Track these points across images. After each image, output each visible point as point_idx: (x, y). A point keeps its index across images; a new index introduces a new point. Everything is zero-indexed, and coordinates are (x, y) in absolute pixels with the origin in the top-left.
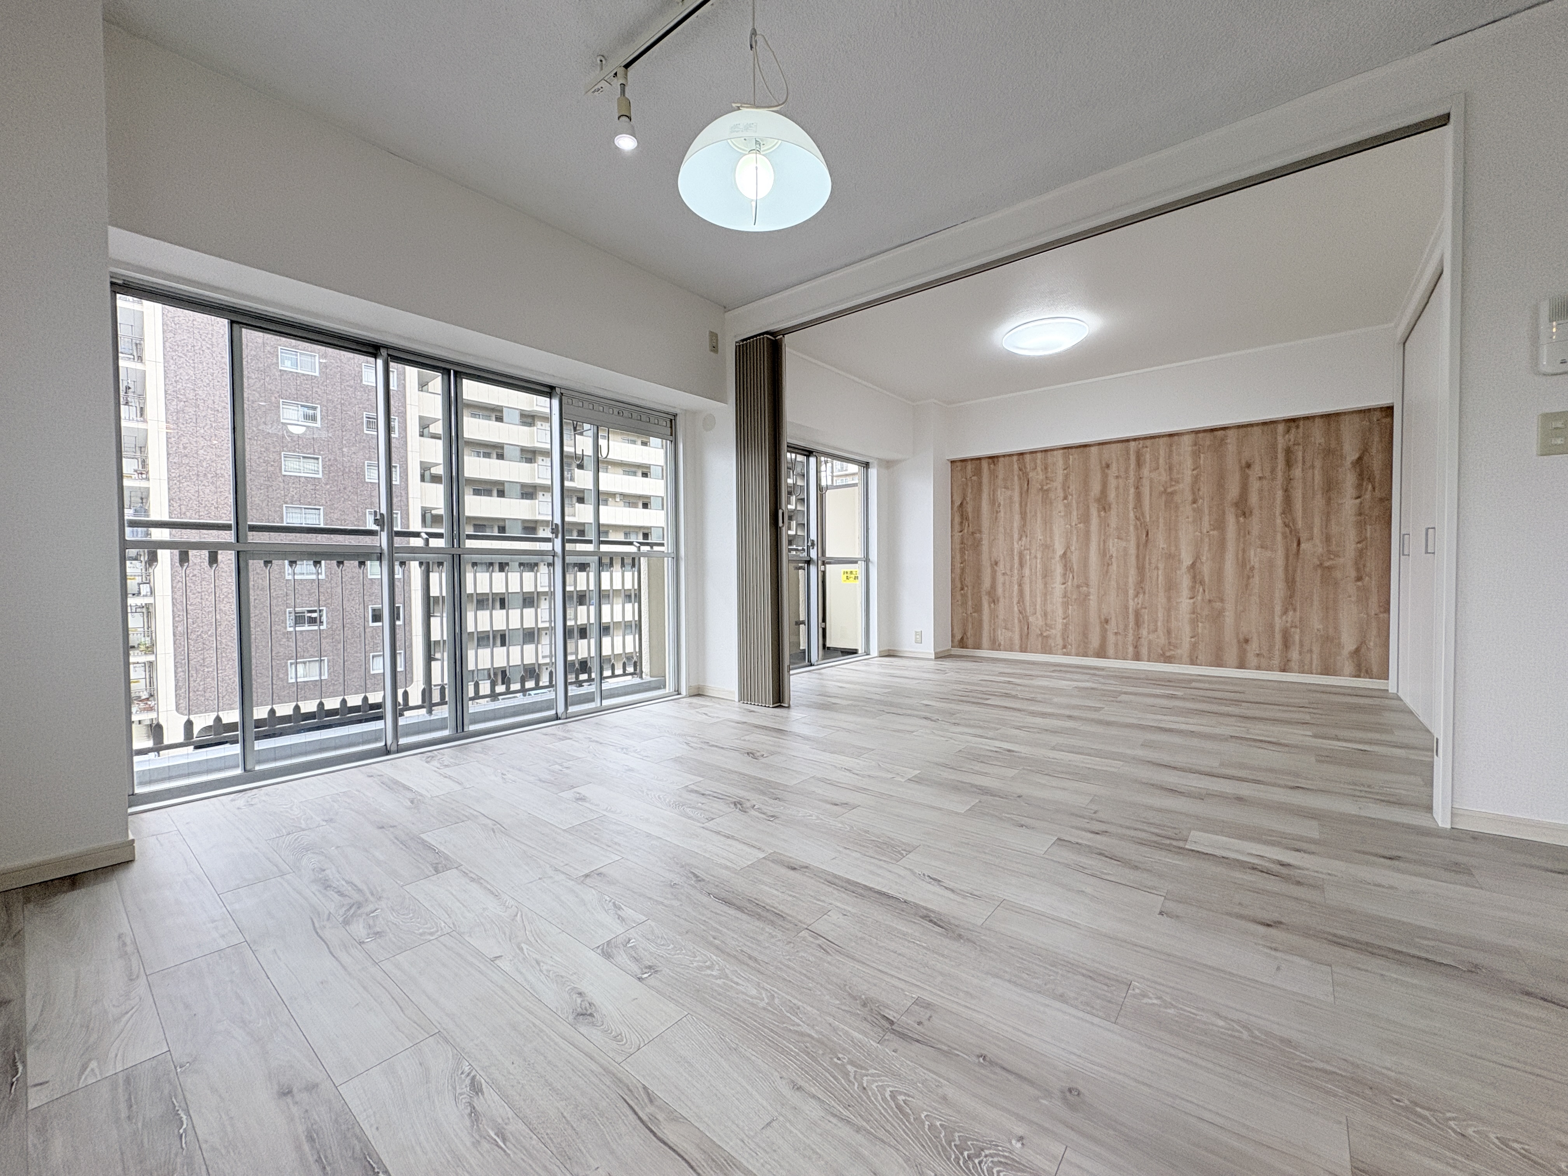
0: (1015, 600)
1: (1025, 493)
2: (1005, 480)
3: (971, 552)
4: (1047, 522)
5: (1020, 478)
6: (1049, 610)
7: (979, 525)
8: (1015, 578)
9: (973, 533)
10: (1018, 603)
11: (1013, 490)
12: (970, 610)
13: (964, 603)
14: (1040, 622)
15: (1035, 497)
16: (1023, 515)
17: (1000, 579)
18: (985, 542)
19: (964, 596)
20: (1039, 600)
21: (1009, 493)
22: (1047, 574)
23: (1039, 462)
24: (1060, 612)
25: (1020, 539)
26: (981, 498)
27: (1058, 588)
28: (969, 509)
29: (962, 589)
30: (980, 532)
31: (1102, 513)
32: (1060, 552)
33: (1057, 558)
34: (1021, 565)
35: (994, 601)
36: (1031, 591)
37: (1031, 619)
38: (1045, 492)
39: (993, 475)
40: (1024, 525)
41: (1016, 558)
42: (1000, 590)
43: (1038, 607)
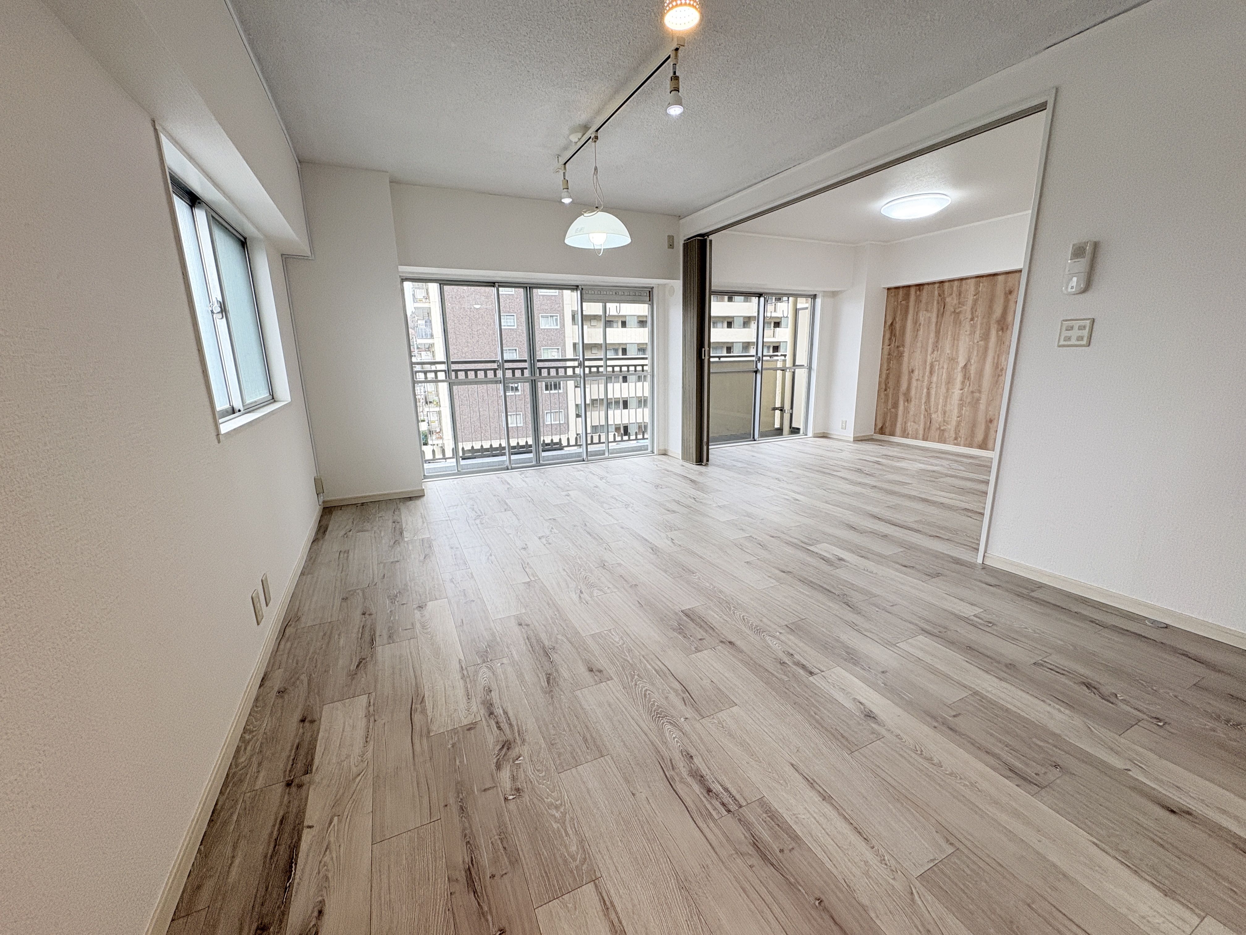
0: (923, 401)
1: (941, 314)
2: (927, 303)
3: (895, 362)
4: (955, 339)
5: (938, 303)
6: (947, 409)
7: (903, 341)
8: (925, 383)
9: (898, 347)
10: (925, 403)
11: (932, 312)
12: (890, 406)
13: (886, 402)
14: (940, 419)
15: (948, 318)
16: (938, 332)
17: (914, 383)
18: (906, 355)
19: (887, 395)
20: (941, 401)
21: (929, 315)
22: (950, 381)
23: (955, 288)
24: (956, 412)
25: (933, 353)
26: (906, 319)
27: (956, 393)
28: (898, 326)
29: (886, 390)
30: (903, 346)
31: (1000, 333)
32: (962, 364)
33: (959, 369)
34: (931, 373)
35: (908, 400)
36: (936, 394)
37: (933, 416)
38: (956, 314)
39: (918, 300)
40: (937, 342)
41: (928, 368)
42: (913, 392)
43: (940, 407)
